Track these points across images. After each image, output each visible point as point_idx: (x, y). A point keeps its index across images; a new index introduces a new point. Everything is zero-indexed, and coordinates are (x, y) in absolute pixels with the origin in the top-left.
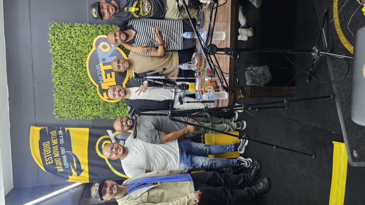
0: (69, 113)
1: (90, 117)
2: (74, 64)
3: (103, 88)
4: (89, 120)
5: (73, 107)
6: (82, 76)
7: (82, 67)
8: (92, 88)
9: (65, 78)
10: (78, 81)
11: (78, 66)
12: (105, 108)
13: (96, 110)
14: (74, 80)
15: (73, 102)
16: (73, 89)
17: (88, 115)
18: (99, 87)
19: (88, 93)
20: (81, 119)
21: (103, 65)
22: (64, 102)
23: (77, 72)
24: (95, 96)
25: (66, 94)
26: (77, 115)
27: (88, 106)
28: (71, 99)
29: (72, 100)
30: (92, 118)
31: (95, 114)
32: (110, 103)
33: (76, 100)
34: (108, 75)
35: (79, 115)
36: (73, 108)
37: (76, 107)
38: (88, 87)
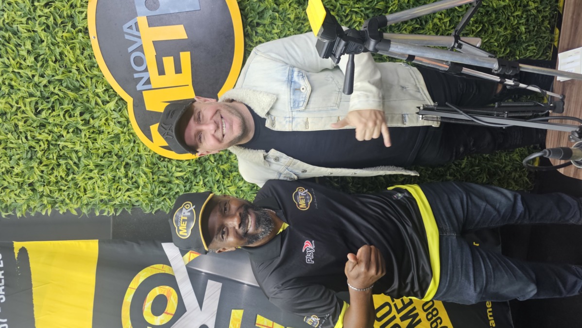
0: (30, 192)
1: (104, 208)
2: (41, 13)
3: (149, 107)
4: (101, 216)
5: (42, 172)
6: (73, 60)
7: (74, 26)
8: (112, 105)
9: (8, 67)
10: (60, 81)
11: (56, 24)
12: (156, 177)
13: (127, 183)
14: (42, 76)
15: (40, 154)
16: (43, 110)
17: (97, 200)
18: (134, 105)
19: (96, 123)
20: (74, 213)
21: (149, 26)
22: (9, 153)
23: (53, 44)
24: (122, 135)
25: (16, 126)
26: (61, 198)
27: (96, 171)
28: (33, 143)
29: (38, 148)
30: (112, 212)
31: (122, 197)
32: (174, 162)
33: (51, 147)
34: (168, 62)
35: (68, 201)
36: (42, 177)
37: (56, 173)
38: (97, 104)
